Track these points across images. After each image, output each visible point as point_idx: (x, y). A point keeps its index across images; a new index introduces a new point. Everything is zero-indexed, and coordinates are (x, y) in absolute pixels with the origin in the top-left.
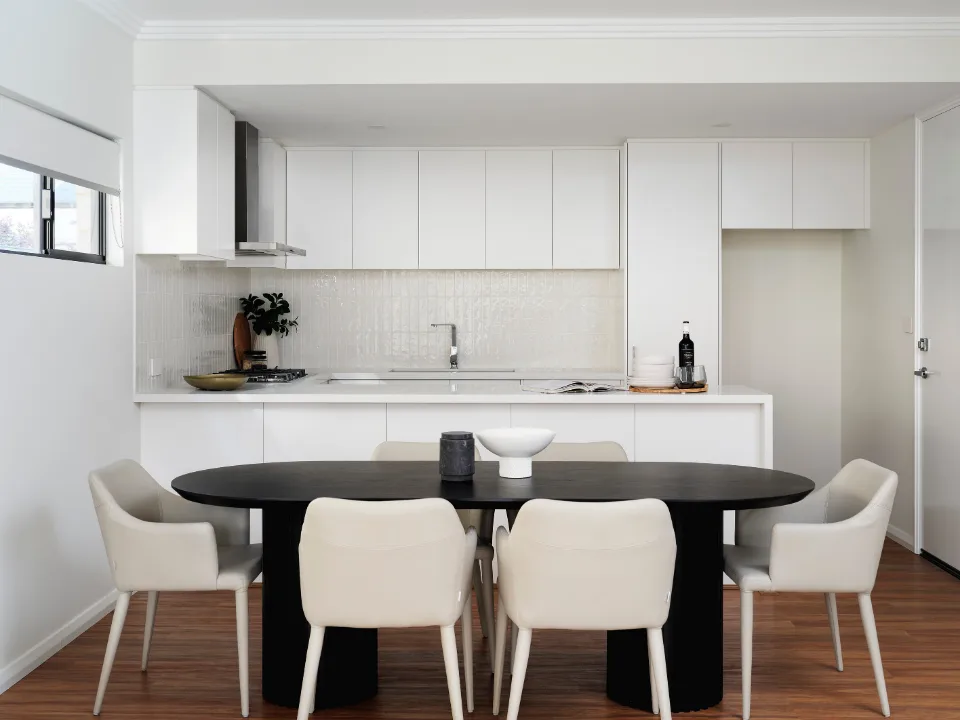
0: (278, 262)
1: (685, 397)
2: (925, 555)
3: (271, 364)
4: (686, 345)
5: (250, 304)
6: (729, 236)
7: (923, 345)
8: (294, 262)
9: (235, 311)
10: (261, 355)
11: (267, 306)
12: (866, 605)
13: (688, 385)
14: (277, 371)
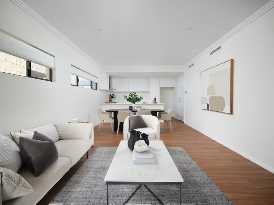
0: (114, 91)
1: (155, 104)
2: (180, 120)
3: (113, 101)
4: (155, 99)
5: (110, 95)
6: (161, 88)
7: (180, 99)
8: (115, 91)
9: (109, 96)
10: (112, 101)
11: (112, 95)
12: (170, 121)
13: (155, 103)
14: (113, 102)
